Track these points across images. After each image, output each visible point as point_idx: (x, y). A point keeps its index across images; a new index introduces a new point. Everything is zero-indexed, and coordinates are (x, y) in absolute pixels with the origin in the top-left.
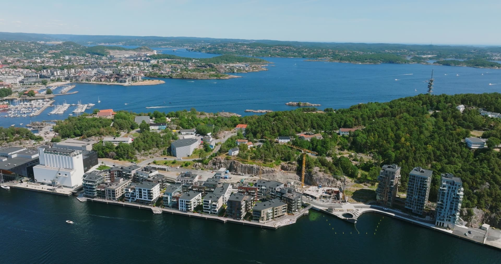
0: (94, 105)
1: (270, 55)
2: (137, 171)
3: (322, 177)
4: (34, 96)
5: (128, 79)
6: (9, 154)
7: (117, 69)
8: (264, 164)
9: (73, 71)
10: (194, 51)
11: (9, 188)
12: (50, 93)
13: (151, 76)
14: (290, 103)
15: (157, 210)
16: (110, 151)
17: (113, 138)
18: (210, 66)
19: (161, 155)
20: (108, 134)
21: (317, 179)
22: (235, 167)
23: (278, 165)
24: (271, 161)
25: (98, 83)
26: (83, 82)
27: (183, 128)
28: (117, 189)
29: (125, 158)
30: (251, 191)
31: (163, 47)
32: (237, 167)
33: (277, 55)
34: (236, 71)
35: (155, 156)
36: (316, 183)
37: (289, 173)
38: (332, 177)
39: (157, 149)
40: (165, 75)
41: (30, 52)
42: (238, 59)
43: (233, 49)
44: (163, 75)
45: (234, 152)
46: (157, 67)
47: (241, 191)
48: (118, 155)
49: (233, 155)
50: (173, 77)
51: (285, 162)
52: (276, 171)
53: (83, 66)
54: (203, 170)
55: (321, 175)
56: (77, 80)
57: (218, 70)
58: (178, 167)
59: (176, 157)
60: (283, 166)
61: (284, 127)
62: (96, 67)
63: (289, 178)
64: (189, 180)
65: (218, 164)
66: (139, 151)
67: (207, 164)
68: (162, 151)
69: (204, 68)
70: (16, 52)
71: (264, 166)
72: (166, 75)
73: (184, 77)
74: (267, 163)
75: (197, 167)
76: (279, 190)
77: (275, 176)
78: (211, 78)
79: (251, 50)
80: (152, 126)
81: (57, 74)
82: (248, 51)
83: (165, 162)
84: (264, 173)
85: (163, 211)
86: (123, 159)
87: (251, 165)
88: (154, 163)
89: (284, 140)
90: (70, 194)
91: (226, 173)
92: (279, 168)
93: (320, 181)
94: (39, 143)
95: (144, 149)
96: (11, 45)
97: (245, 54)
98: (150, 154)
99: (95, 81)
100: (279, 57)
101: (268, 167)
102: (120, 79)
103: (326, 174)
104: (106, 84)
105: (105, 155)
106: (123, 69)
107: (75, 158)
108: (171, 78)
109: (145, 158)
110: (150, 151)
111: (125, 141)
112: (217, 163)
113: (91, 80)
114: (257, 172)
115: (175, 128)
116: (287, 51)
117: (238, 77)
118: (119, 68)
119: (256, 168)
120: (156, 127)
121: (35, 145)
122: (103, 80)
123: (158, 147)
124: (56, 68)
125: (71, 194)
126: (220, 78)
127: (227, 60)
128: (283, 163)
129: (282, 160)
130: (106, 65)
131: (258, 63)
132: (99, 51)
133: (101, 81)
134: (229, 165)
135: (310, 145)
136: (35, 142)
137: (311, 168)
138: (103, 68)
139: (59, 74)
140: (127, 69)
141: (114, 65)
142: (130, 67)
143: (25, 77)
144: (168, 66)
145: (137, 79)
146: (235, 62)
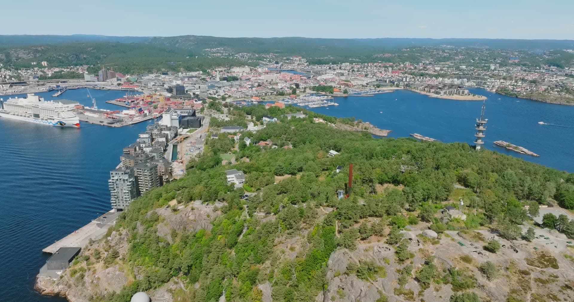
7: (483, 81)
12: (345, 93)
13: (500, 92)
14: (498, 142)
26: (412, 90)
44: (511, 92)
50: (519, 97)
53: (454, 76)
56: (411, 87)
80: (266, 118)
102: (438, 90)
108: (517, 97)
113: (419, 88)
118: (488, 80)
138: (469, 79)
139: (408, 80)
140: (496, 83)
141: (486, 77)
142: (502, 81)
143: (377, 80)
144: (550, 84)
145: (461, 94)
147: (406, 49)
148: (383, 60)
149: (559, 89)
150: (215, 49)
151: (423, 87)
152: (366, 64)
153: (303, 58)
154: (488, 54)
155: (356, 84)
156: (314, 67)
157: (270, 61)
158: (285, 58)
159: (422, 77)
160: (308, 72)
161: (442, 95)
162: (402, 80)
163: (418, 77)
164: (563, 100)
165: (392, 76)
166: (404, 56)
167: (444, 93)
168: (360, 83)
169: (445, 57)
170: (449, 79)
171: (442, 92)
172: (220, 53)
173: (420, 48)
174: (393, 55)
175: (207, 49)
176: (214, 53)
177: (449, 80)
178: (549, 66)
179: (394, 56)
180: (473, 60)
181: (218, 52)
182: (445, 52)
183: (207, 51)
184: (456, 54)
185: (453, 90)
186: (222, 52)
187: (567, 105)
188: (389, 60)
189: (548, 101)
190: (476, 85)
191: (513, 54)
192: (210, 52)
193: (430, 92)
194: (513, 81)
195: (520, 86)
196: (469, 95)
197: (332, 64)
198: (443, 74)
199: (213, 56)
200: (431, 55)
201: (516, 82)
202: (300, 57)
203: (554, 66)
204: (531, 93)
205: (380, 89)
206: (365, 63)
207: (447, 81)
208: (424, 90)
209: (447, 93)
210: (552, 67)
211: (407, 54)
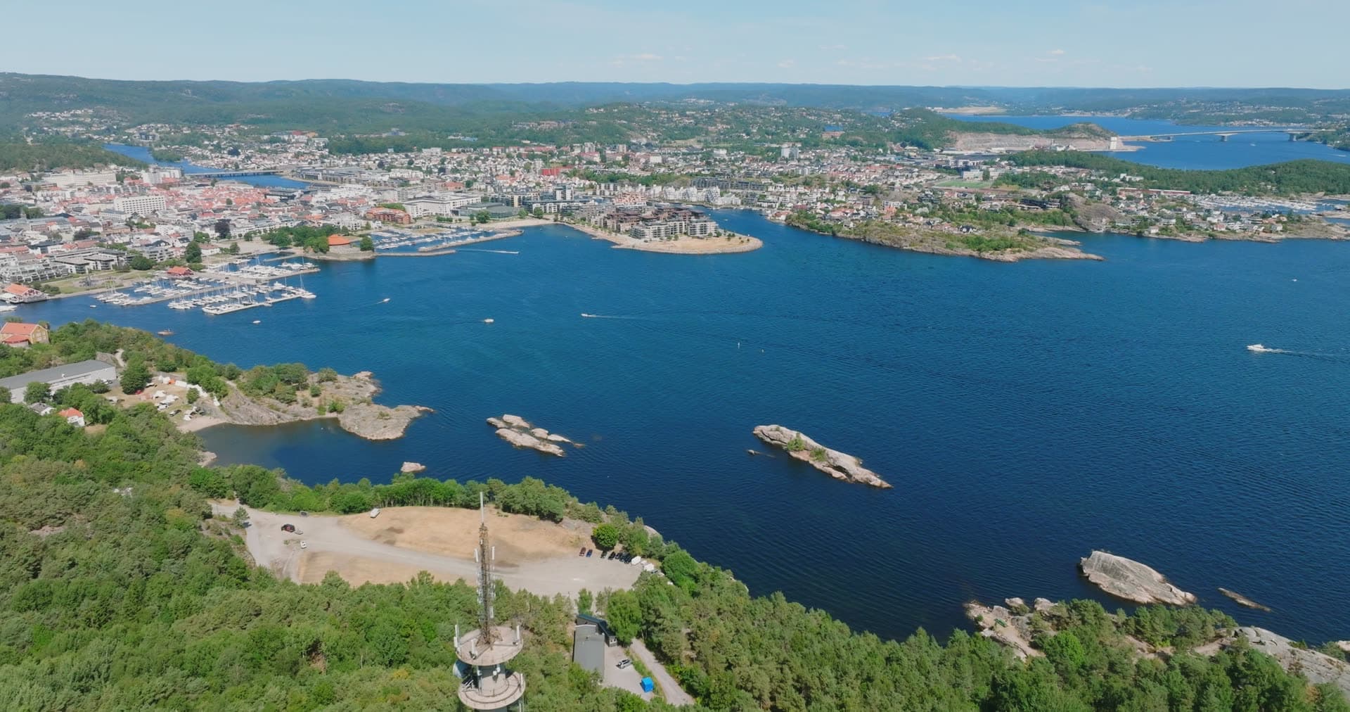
5: (653, 228)
7: (759, 192)
12: (367, 249)
18: (1063, 201)
50: (839, 234)
53: (689, 180)
57: (1080, 219)
102: (636, 226)
108: (834, 235)
113: (593, 221)
118: (770, 189)
132: (926, 137)
133: (603, 226)
138: (726, 188)
139: (568, 198)
140: (788, 195)
141: (764, 181)
142: (801, 189)
143: (484, 200)
144: (906, 195)
145: (698, 231)
146: (1297, 192)
147: (597, 108)
148: (535, 137)
149: (926, 210)
150: (66, 114)
151: (602, 215)
152: (486, 151)
153: (320, 136)
154: (780, 118)
155: (421, 213)
156: (337, 162)
157: (218, 148)
158: (266, 137)
159: (612, 186)
160: (309, 177)
161: (650, 242)
162: (554, 196)
163: (603, 185)
164: (939, 240)
165: (538, 184)
166: (590, 127)
167: (655, 232)
168: (434, 209)
169: (685, 128)
170: (677, 188)
171: (649, 232)
172: (82, 124)
173: (629, 105)
174: (562, 125)
175: (40, 114)
176: (60, 124)
177: (677, 192)
178: (903, 145)
179: (565, 128)
180: (748, 135)
181: (73, 123)
182: (686, 116)
183: (40, 118)
184: (711, 120)
185: (678, 223)
186: (89, 120)
187: (947, 255)
188: (550, 138)
189: (906, 246)
190: (742, 204)
191: (831, 118)
192: (47, 120)
193: (618, 230)
194: (827, 190)
195: (841, 202)
196: (718, 235)
197: (396, 152)
198: (663, 175)
199: (57, 133)
200: (652, 124)
201: (833, 191)
202: (311, 135)
203: (912, 144)
204: (866, 225)
205: (490, 226)
206: (484, 146)
207: (674, 194)
208: (605, 224)
209: (663, 233)
210: (908, 148)
211: (594, 123)
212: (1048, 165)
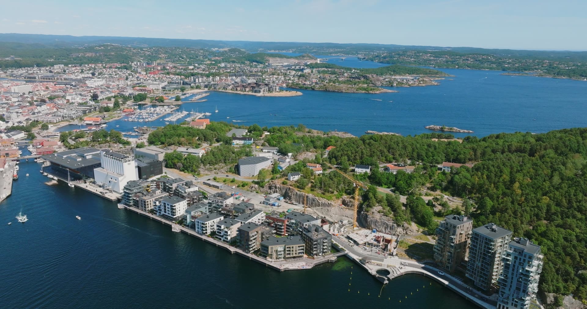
0: (210, 114)
1: (457, 67)
2: (178, 184)
3: (378, 220)
4: (163, 102)
5: (263, 89)
6: (85, 154)
7: (261, 78)
8: (322, 195)
9: (218, 78)
10: (366, 60)
11: (73, 186)
12: (178, 100)
13: (293, 87)
14: (431, 126)
15: (176, 228)
16: (178, 162)
17: (186, 149)
18: (365, 77)
19: (227, 172)
20: (188, 144)
21: (372, 221)
22: (290, 194)
23: (338, 198)
24: (333, 193)
25: (233, 92)
26: (220, 90)
27: (269, 145)
28: (149, 200)
29: (190, 171)
30: (279, 224)
31: (334, 55)
32: (291, 195)
33: (467, 66)
34: (395, 85)
35: (220, 172)
36: (371, 226)
37: (349, 209)
38: (392, 222)
39: (223, 165)
40: (307, 86)
41: (194, 58)
42: (408, 71)
43: (412, 58)
44: (305, 86)
45: (294, 177)
46: (304, 77)
47: (268, 221)
48: (183, 167)
49: (291, 179)
50: (316, 89)
51: (348, 196)
52: (332, 205)
53: (228, 74)
54: (257, 193)
55: (378, 216)
56: (215, 88)
57: (373, 82)
58: (234, 187)
59: (240, 175)
60: (344, 200)
61: (371, 154)
62: (240, 76)
63: (344, 215)
64: (219, 201)
65: (273, 189)
66: (205, 165)
67: (263, 187)
68: (229, 167)
69: (357, 80)
70: (182, 58)
71: (321, 197)
72: (309, 86)
73: (328, 90)
74: (327, 194)
75: (253, 189)
76: (307, 227)
77: (329, 211)
78: (358, 92)
79: (434, 60)
80: (237, 140)
81: (199, 81)
82: (430, 60)
83: (224, 180)
84: (319, 205)
85: (181, 230)
86: (188, 171)
87: (306, 194)
88: (215, 179)
89: (362, 170)
90: (114, 200)
91: (279, 199)
92: (340, 202)
93: (375, 225)
94: (125, 148)
95: (209, 164)
96: (182, 52)
97: (425, 64)
98: (215, 169)
99: (231, 89)
100: (469, 69)
101: (326, 199)
102: (256, 89)
103: (385, 217)
104: (240, 94)
105: (174, 165)
106: (267, 78)
107: (125, 165)
108: (313, 89)
109: (209, 173)
110: (216, 166)
111: (196, 153)
112: (272, 187)
113: (228, 88)
114: (312, 203)
115: (261, 145)
116: (481, 62)
117: (393, 91)
118: (263, 76)
119: (311, 199)
120: (241, 141)
121: (121, 149)
122: (239, 89)
123: (225, 163)
124: (203, 75)
125: (116, 199)
126: (369, 92)
127: (394, 71)
128: (345, 197)
129: (346, 192)
130: (251, 73)
131: (433, 76)
132: (258, 59)
133: (237, 90)
134: (284, 191)
135: (393, 179)
136: (122, 146)
137: (371, 207)
138: (247, 76)
140: (272, 79)
141: (259, 74)
142: (275, 76)
143: (169, 83)
145: (274, 90)
146: (404, 74)
147: (100, 47)
149: (328, 81)
152: (87, 66)
160: (30, 78)
164: (353, 89)
168: (154, 87)
174: (98, 55)
182: (144, 51)
185: (267, 88)
195: (294, 80)
205: (188, 92)
206: (83, 64)
211: (113, 53)
212: (320, 68)
